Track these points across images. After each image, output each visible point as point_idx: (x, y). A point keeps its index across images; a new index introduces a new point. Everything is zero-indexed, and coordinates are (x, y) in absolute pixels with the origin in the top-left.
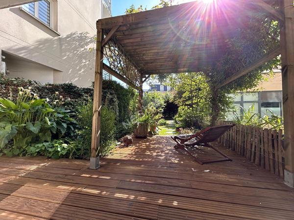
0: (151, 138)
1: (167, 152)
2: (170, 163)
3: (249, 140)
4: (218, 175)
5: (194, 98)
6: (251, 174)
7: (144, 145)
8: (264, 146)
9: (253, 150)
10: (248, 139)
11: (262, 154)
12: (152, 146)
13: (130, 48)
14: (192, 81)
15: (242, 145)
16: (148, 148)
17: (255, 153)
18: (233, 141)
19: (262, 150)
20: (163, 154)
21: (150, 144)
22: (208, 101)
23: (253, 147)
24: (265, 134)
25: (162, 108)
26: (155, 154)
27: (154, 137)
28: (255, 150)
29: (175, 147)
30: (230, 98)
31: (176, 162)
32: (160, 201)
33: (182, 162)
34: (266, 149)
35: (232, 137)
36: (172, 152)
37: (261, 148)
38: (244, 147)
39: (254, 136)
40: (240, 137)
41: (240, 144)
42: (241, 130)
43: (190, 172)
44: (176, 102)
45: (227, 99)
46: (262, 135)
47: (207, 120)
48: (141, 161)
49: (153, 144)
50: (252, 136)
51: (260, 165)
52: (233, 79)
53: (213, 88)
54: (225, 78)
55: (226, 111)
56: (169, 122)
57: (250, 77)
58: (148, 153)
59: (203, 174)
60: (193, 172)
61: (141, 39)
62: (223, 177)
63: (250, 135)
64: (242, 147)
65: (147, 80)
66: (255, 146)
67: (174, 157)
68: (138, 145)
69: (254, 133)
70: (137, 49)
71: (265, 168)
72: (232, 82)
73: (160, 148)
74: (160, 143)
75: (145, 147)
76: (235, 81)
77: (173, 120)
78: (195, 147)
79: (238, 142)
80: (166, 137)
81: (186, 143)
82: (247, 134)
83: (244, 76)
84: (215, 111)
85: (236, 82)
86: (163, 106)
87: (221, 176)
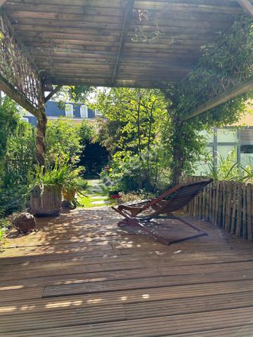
0: (69, 215)
1: (108, 233)
2: (120, 249)
3: (229, 202)
4: (192, 255)
5: (142, 136)
6: (232, 248)
7: (60, 228)
8: (246, 209)
9: (233, 216)
10: (227, 200)
11: (244, 219)
12: (77, 228)
13: (29, 28)
14: (139, 104)
15: (220, 211)
16: (70, 232)
17: (236, 219)
18: (207, 207)
19: (244, 214)
20: (103, 238)
21: (71, 225)
22: (168, 142)
23: (234, 211)
24: (248, 191)
25: (77, 154)
26: (89, 239)
27: (75, 212)
28: (236, 216)
29: (119, 225)
30: (202, 137)
31: (130, 246)
32: (124, 298)
33: (139, 246)
34: (249, 213)
35: (206, 200)
36: (118, 232)
37: (242, 213)
38: (222, 214)
39: (235, 195)
40: (216, 200)
41: (217, 210)
42: (218, 189)
43: (155, 257)
44: (105, 143)
45: (197, 140)
46: (244, 193)
47: (164, 176)
48: (68, 254)
49: (76, 224)
50: (232, 197)
51: (241, 235)
52: (208, 108)
53: (176, 120)
54: (197, 106)
55: (195, 160)
56: (93, 183)
57: (230, 106)
58: (75, 239)
59: (173, 257)
60: (158, 255)
61: (57, 16)
62: (199, 256)
63: (230, 195)
64: (220, 215)
65: (55, 95)
66: (236, 211)
67: (123, 240)
68: (46, 229)
69: (235, 191)
70: (41, 32)
71: (247, 238)
72: (205, 112)
73: (94, 230)
74: (89, 221)
75: (64, 231)
76: (211, 111)
77: (99, 178)
78: (152, 222)
79: (213, 208)
80: (98, 211)
81: (139, 215)
82: (226, 193)
83: (223, 104)
84: (179, 160)
85: (211, 113)
86: (78, 151)
87: (196, 255)
